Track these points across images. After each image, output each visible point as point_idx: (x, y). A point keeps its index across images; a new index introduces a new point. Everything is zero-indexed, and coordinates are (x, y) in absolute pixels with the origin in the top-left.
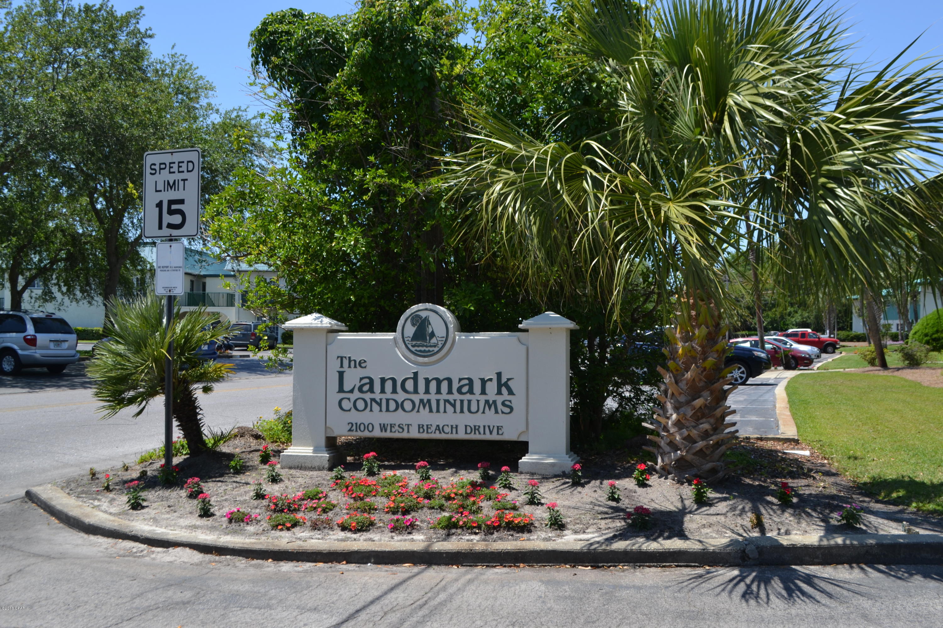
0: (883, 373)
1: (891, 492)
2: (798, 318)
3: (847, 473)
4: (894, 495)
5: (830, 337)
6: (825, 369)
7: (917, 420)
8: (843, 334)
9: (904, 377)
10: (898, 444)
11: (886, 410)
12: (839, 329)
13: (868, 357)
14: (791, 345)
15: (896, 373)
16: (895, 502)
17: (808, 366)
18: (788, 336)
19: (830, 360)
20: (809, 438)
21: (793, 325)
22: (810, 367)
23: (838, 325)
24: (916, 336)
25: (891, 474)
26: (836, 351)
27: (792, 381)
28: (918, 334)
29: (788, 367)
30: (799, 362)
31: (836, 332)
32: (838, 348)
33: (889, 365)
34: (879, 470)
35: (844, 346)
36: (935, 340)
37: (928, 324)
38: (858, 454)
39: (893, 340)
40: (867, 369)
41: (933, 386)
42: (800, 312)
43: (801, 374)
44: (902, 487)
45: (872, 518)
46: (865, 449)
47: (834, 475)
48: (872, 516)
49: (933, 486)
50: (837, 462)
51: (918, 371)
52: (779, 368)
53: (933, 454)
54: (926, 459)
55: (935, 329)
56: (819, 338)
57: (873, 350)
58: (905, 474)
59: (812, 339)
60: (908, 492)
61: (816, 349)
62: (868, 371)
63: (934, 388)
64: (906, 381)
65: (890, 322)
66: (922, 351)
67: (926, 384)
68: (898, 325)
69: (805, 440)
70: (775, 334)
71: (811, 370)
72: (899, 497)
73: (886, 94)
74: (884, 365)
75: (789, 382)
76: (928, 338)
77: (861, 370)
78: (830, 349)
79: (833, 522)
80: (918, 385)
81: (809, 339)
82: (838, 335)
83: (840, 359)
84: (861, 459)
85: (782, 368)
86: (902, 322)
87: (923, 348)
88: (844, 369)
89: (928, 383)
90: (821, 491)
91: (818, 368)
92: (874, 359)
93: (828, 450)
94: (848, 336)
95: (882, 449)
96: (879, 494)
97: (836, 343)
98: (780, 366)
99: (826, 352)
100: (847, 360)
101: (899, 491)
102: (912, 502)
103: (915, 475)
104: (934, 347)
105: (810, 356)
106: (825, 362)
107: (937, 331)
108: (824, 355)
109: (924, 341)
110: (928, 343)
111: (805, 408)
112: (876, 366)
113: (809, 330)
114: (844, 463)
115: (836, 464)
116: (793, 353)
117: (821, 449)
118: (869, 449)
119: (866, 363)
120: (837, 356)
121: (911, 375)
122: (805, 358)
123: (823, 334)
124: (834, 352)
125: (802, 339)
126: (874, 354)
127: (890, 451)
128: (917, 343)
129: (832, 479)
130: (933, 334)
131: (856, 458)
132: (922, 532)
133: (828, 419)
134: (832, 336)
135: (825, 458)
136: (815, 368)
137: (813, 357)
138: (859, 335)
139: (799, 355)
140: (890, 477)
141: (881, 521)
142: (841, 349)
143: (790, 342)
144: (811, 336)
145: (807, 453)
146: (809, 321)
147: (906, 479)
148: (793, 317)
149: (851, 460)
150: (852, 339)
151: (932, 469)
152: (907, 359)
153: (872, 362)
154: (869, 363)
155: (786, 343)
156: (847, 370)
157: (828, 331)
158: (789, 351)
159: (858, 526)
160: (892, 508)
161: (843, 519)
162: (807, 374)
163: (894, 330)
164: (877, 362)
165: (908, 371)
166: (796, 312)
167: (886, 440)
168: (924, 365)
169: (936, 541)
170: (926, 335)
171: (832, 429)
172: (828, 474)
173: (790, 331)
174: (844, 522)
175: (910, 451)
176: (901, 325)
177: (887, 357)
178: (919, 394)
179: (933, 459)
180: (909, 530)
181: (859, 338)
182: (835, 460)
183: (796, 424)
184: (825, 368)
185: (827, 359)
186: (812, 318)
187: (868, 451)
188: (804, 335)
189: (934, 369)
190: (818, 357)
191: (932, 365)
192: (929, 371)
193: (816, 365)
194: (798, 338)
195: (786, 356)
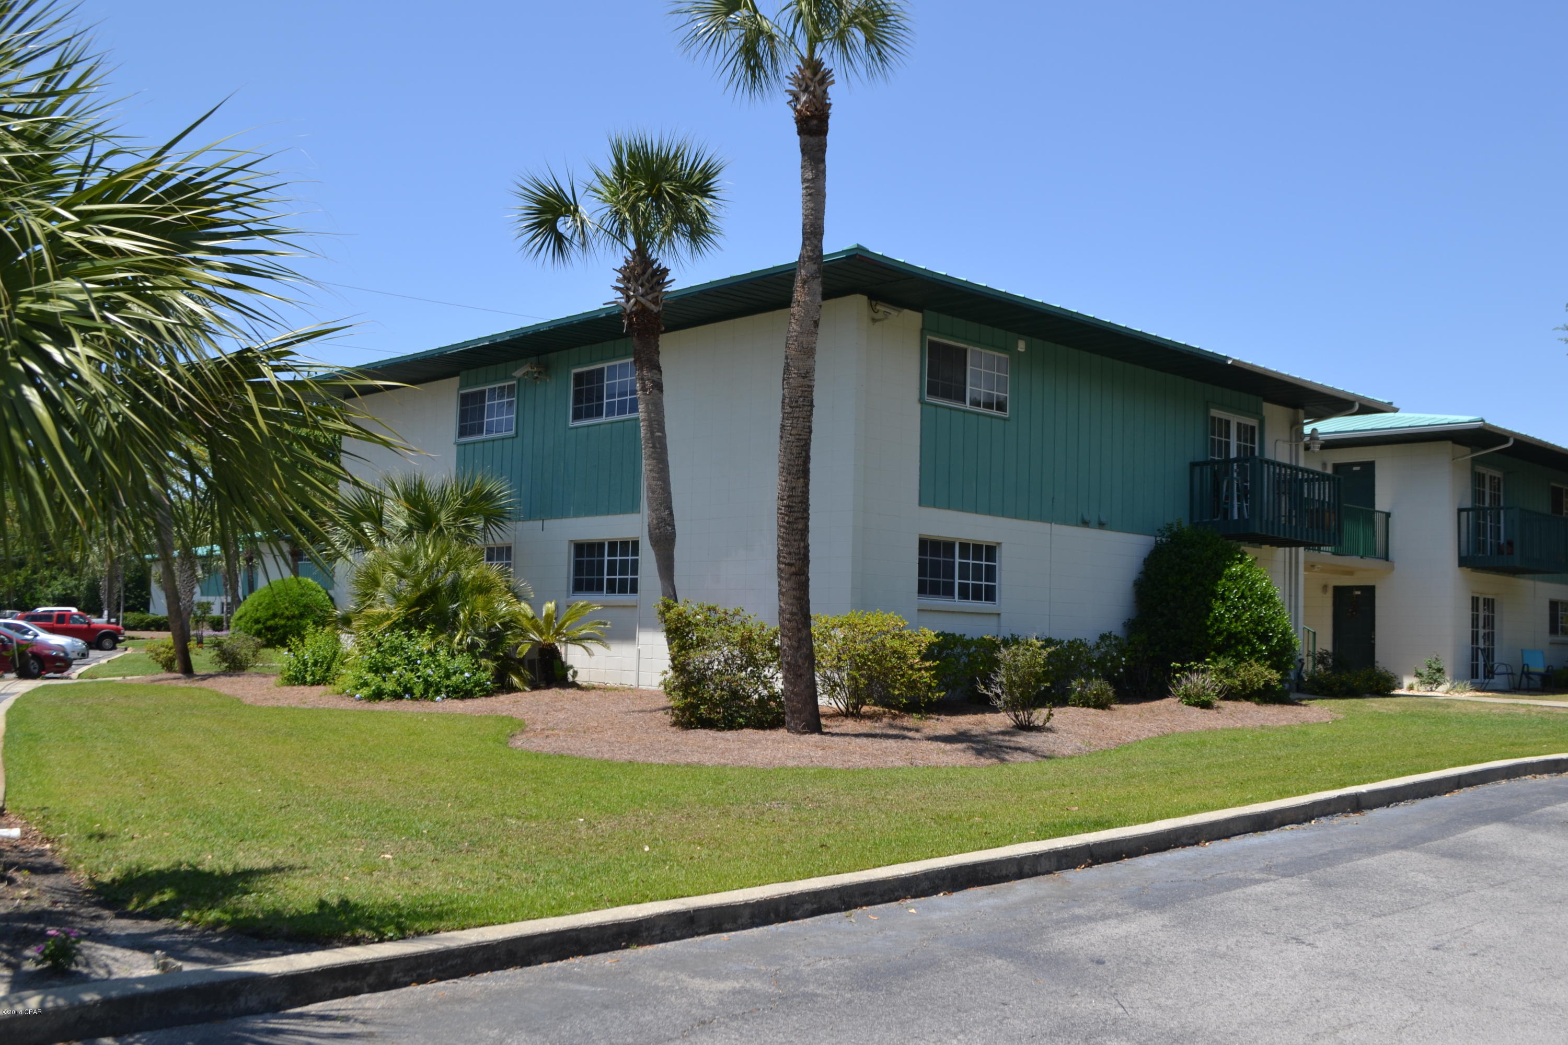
0: (184, 684)
1: (149, 896)
2: (57, 588)
3: (81, 866)
4: (155, 900)
5: (109, 622)
6: (91, 678)
7: (222, 762)
8: (133, 617)
9: (217, 689)
10: (181, 806)
11: (174, 747)
12: (126, 610)
13: (162, 656)
14: (36, 635)
15: (205, 684)
16: (153, 915)
17: (62, 672)
18: (34, 619)
19: (104, 661)
20: (22, 805)
21: (48, 600)
22: (65, 674)
23: (126, 601)
24: (242, 623)
25: (159, 861)
26: (118, 645)
27: (26, 698)
28: (244, 619)
29: (24, 674)
30: (47, 665)
31: (121, 614)
32: (121, 641)
33: (197, 670)
34: (139, 856)
35: (133, 638)
36: (269, 629)
37: (260, 604)
38: (109, 828)
39: (215, 629)
40: (159, 676)
41: (259, 704)
42: (61, 578)
43: (45, 687)
44: (170, 885)
45: (104, 952)
46: (121, 818)
47: (57, 870)
48: (106, 947)
49: (224, 877)
50: (68, 845)
51: (240, 679)
52: (8, 676)
53: (236, 820)
54: (221, 829)
55: (271, 612)
56: (89, 624)
57: (171, 644)
58: (183, 858)
59: (77, 625)
60: (180, 892)
61: (80, 643)
62: (160, 680)
63: (259, 707)
64: (219, 695)
65: (211, 599)
66: (249, 647)
67: (249, 700)
68: (223, 604)
69: (17, 808)
70: (11, 616)
71: (67, 678)
72: (162, 903)
73: (143, 188)
74: (188, 670)
75: (17, 700)
76: (260, 626)
77: (150, 678)
78: (107, 643)
79: (29, 966)
80: (236, 702)
81: (72, 625)
82: (125, 618)
83: (121, 660)
84: (112, 837)
85: (13, 675)
86: (229, 600)
87: (251, 643)
88: (124, 676)
89: (252, 699)
90: (18, 907)
91: (80, 676)
92: (171, 660)
93: (55, 824)
94: (142, 620)
95: (151, 817)
96: (128, 901)
97: (118, 632)
98: (8, 671)
99: (100, 647)
100: (133, 661)
101: (163, 893)
102: (183, 909)
103: (199, 859)
104: (268, 640)
105: (66, 654)
106: (93, 665)
107: (274, 616)
108: (93, 653)
109: (253, 631)
110: (259, 634)
111: (30, 748)
112: (175, 672)
113: (74, 610)
114: (79, 848)
115: (65, 850)
116: (35, 649)
117: (43, 824)
118: (130, 818)
119: (160, 666)
120: (116, 655)
121: (229, 686)
122: (57, 659)
123: (100, 616)
124: (114, 648)
125: (57, 625)
126: (173, 651)
127: (166, 820)
128: (242, 634)
129: (50, 881)
130: (268, 620)
131: (102, 837)
132: (187, 967)
133: (68, 768)
134: (113, 620)
135: (48, 839)
136: (74, 675)
137: (72, 656)
138: (160, 619)
139: (47, 652)
140: (155, 867)
141: (119, 953)
142: (127, 642)
143: (35, 629)
144: (76, 621)
145: (15, 832)
146: (76, 594)
147: (184, 867)
148: (49, 586)
149: (93, 841)
150: (147, 627)
151: (228, 847)
152: (225, 660)
153: (168, 666)
154: (163, 666)
155: (26, 632)
156: (129, 678)
157: (106, 613)
158: (27, 646)
159: (74, 968)
160: (147, 926)
161: (46, 958)
162: (56, 686)
163: (216, 612)
164: (177, 665)
165: (223, 679)
166: (55, 578)
167: (162, 800)
168: (253, 670)
169: (206, 980)
170: (257, 621)
171: (72, 784)
172: (48, 870)
173: (40, 610)
174: (48, 963)
175: (198, 817)
176: (228, 604)
177: (193, 657)
178: (234, 718)
179: (235, 828)
180: (164, 966)
181: (158, 625)
182: (64, 842)
183: (7, 777)
184: (91, 675)
185: (100, 658)
186: (82, 588)
187: (127, 823)
188: (62, 617)
189: (265, 676)
190: (84, 655)
191: (263, 670)
192: (258, 680)
193: (76, 671)
194: (53, 623)
195: (22, 654)
